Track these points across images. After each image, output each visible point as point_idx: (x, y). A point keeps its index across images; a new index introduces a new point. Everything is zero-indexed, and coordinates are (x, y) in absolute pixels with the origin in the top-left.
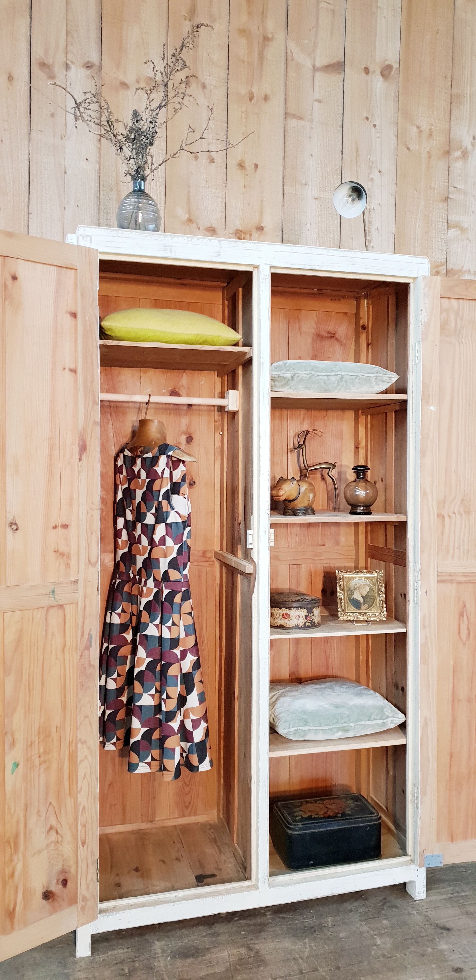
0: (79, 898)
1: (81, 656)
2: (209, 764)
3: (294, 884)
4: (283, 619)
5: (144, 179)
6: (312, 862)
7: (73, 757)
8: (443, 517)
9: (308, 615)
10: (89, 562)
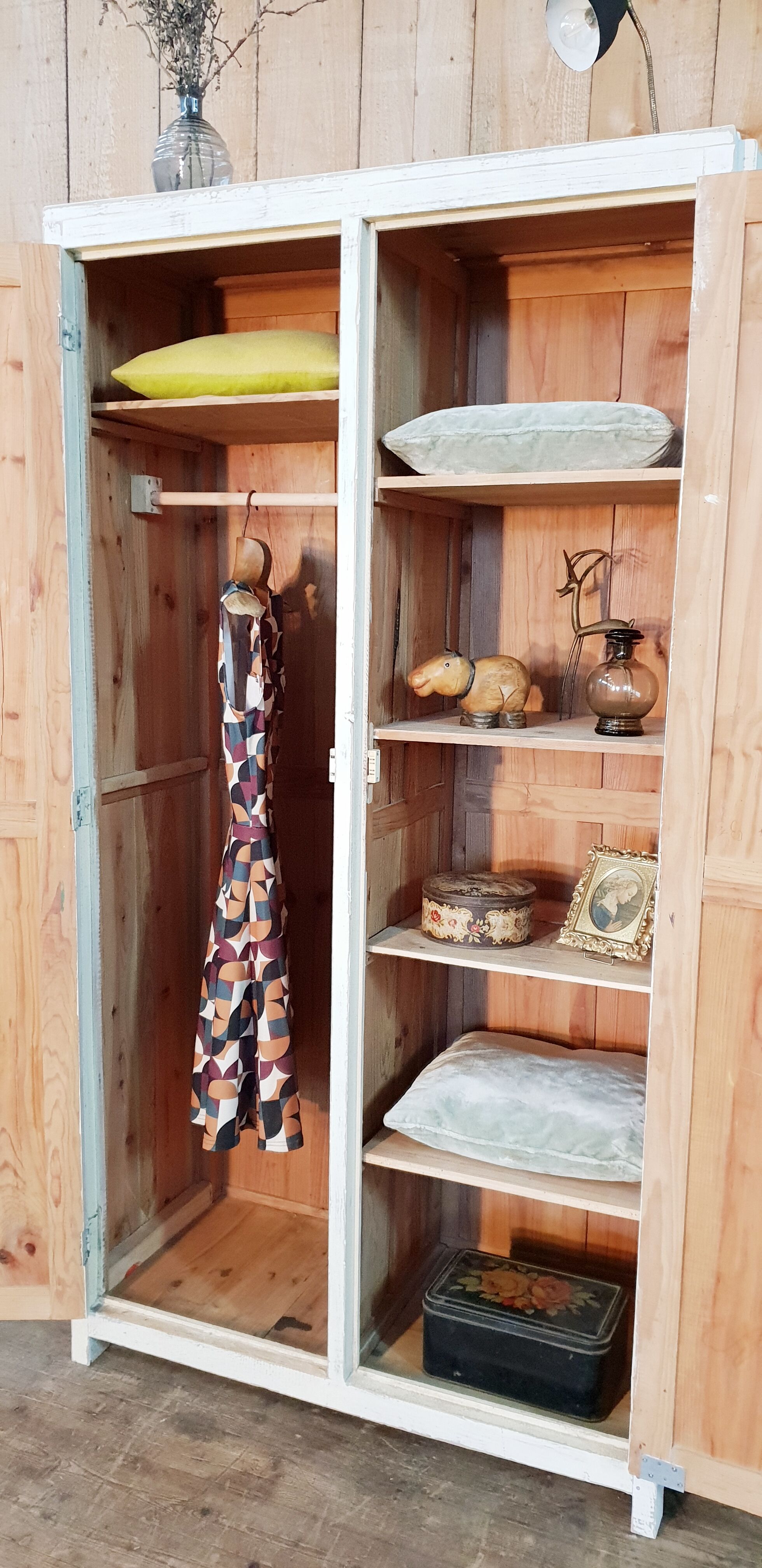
0: (52, 1278)
1: (45, 921)
2: (286, 1144)
3: (389, 1396)
4: (432, 921)
5: (197, 92)
6: (459, 1374)
7: (37, 1070)
8: (730, 756)
9: (475, 922)
10: (54, 775)
